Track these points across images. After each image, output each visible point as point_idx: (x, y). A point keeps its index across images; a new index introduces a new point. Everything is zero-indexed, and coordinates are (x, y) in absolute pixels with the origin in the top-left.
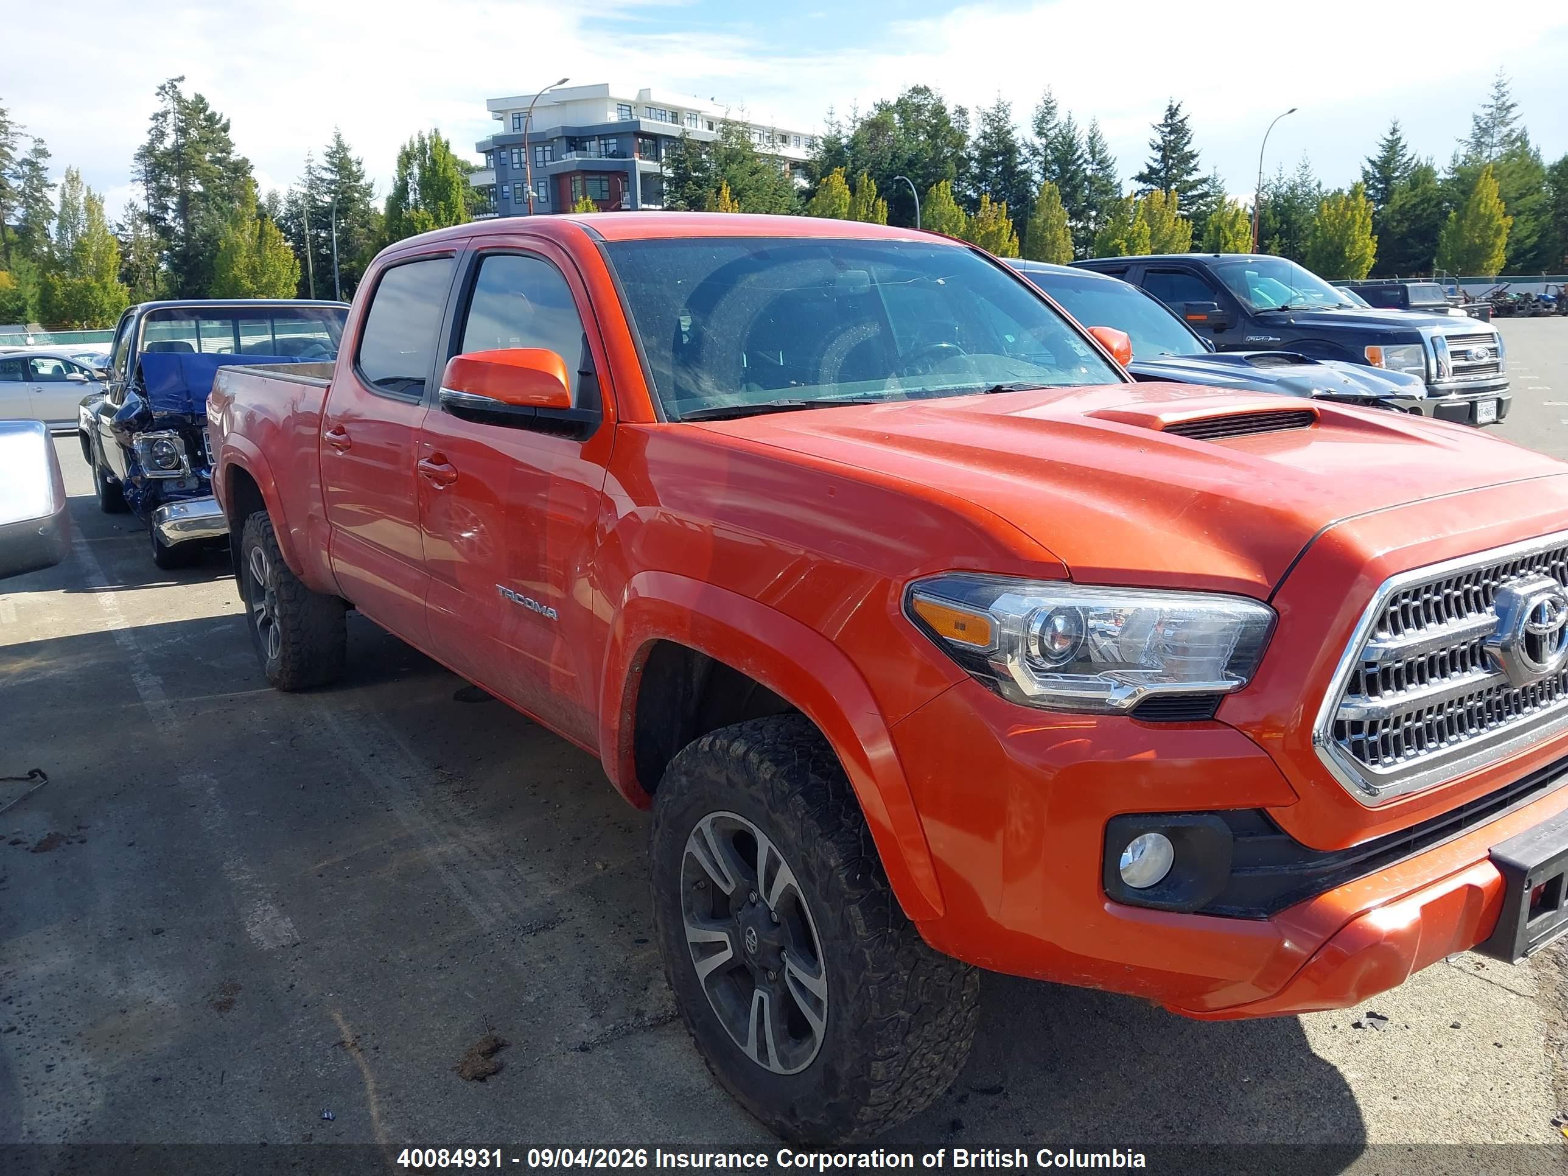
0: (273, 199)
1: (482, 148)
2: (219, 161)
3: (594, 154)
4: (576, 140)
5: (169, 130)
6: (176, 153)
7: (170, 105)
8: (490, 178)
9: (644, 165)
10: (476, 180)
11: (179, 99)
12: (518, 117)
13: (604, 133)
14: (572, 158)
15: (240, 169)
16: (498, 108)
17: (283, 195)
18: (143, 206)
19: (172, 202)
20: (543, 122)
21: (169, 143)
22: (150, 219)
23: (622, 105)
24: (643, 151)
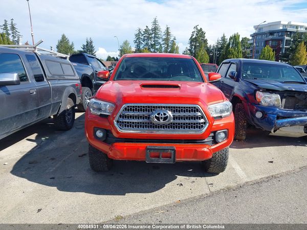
0: (210, 46)
1: (251, 36)
2: (202, 39)
3: (275, 36)
4: (272, 33)
5: (195, 35)
6: (195, 38)
7: (195, 30)
8: (252, 42)
9: (287, 38)
10: (249, 42)
11: (197, 29)
12: (260, 29)
13: (278, 32)
14: (271, 37)
15: (205, 41)
16: (256, 27)
17: (212, 45)
18: (189, 48)
19: (193, 47)
20: (265, 30)
21: (194, 37)
22: (189, 50)
23: (284, 25)
24: (288, 35)
